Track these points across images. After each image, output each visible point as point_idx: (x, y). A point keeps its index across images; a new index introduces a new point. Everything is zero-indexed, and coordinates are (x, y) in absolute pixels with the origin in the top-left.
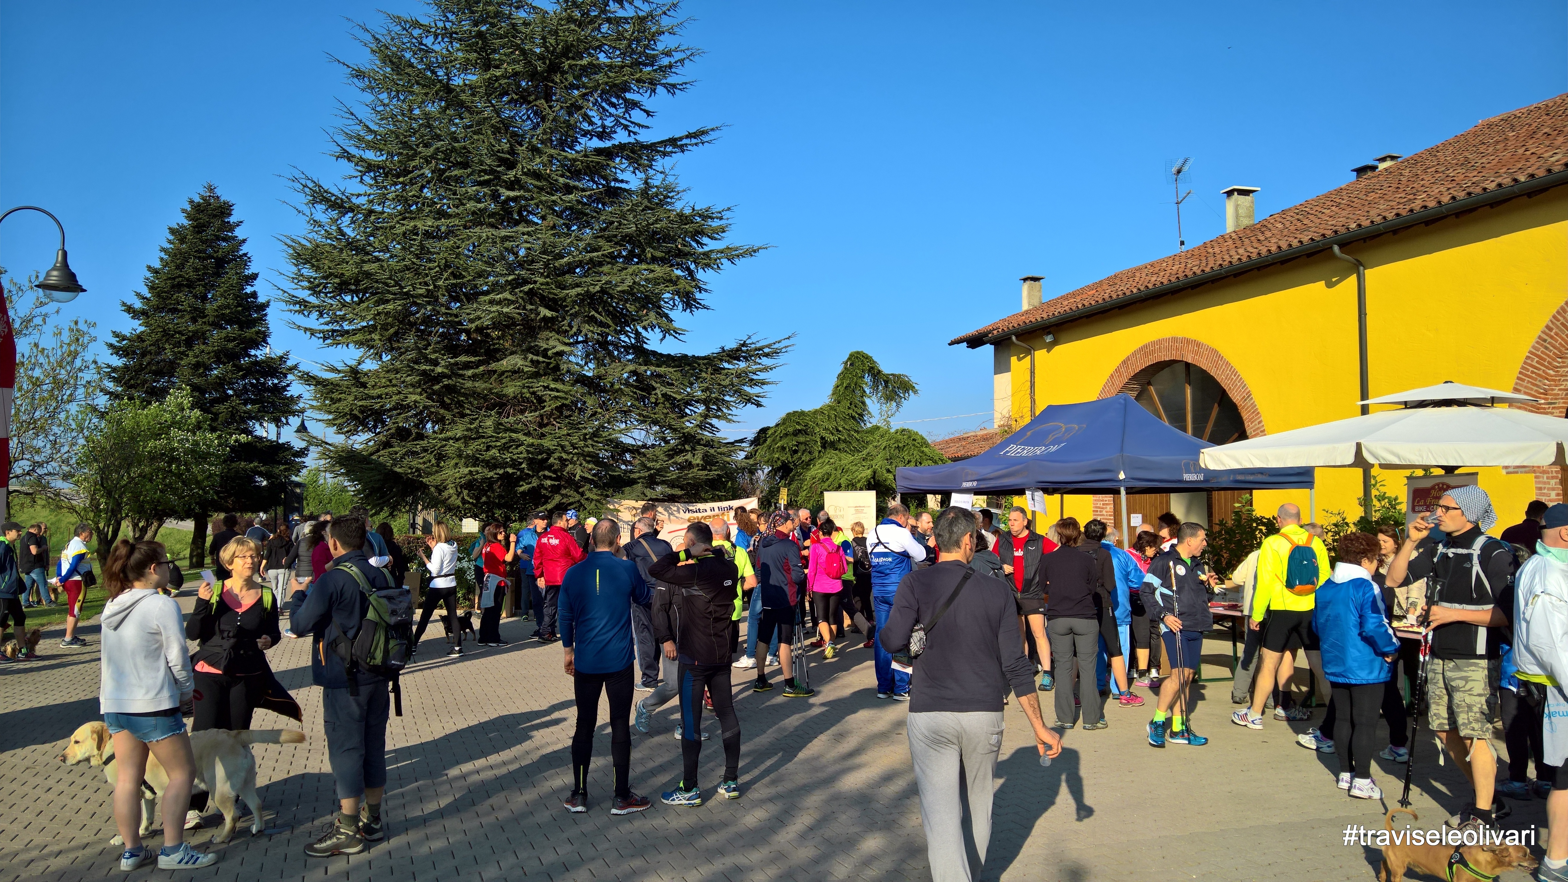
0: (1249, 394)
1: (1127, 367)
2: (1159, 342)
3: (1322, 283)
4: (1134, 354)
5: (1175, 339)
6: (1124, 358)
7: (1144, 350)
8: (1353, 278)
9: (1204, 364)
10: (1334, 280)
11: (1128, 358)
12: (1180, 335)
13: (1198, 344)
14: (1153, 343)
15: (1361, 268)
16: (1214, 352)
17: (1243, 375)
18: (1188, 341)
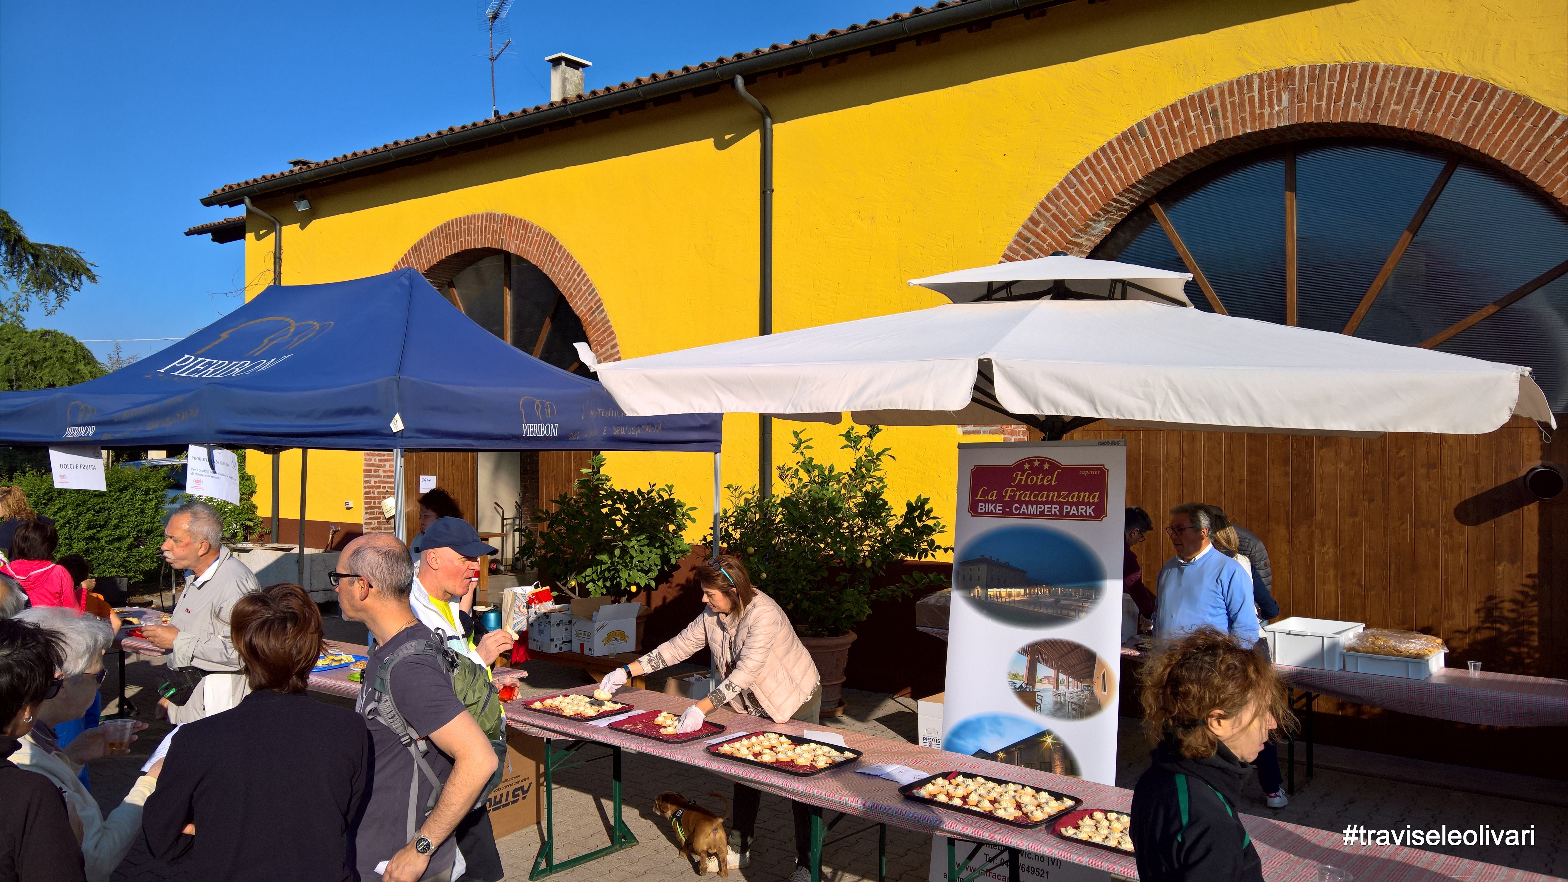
0: (599, 304)
1: (420, 256)
2: (468, 220)
3: (711, 141)
4: (431, 236)
5: (491, 217)
6: (415, 241)
7: (445, 231)
8: (755, 137)
9: (534, 257)
10: (727, 137)
11: (421, 243)
12: (499, 211)
13: (526, 226)
14: (459, 221)
15: (769, 120)
16: (550, 238)
17: (590, 276)
18: (511, 221)
